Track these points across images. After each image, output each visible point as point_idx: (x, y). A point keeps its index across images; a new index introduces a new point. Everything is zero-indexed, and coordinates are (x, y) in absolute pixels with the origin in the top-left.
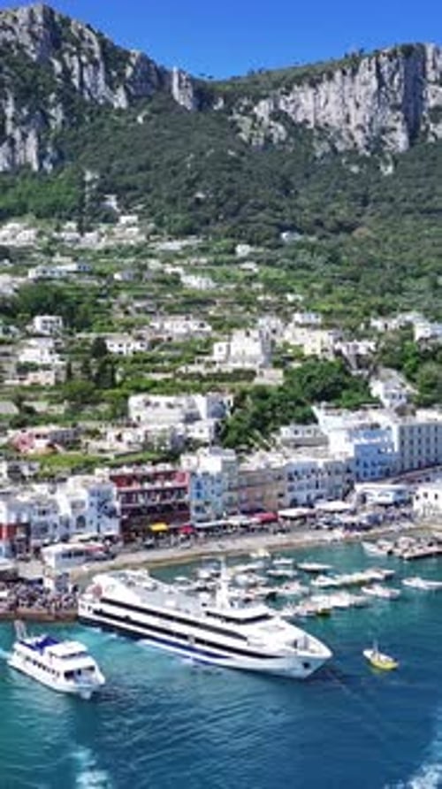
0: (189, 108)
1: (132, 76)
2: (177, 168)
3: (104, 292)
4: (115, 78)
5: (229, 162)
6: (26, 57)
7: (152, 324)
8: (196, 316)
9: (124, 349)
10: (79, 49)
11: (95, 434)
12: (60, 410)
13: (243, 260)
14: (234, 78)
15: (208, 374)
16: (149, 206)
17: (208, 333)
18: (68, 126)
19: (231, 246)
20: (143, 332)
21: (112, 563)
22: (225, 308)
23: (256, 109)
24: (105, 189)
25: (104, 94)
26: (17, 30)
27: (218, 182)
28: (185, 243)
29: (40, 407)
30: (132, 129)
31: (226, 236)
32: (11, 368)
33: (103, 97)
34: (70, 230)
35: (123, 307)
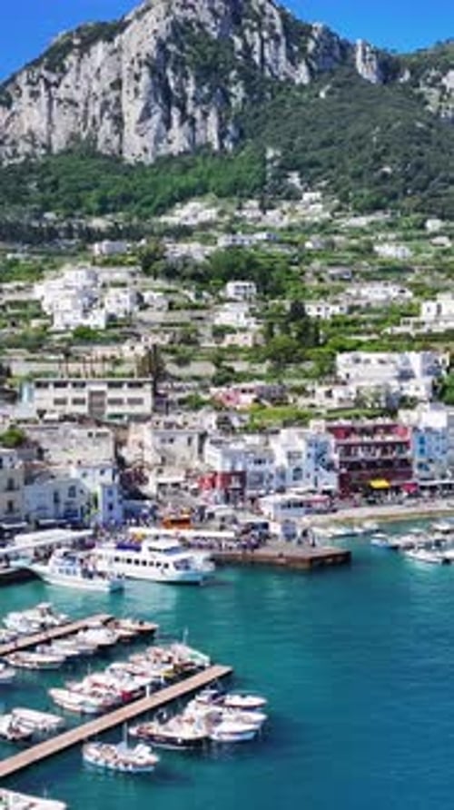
0: (374, 82)
1: (315, 50)
2: (362, 141)
3: (296, 259)
4: (297, 53)
5: (417, 134)
6: (207, 35)
7: (348, 291)
8: (395, 283)
9: (322, 313)
10: (260, 25)
11: (301, 391)
12: (263, 369)
13: (435, 235)
14: (419, 50)
15: (418, 335)
16: (332, 183)
17: (409, 299)
18: (249, 102)
19: (421, 221)
20: (341, 297)
21: (333, 516)
22: (424, 274)
23: (444, 81)
24: (286, 167)
25: (285, 69)
26: (197, 8)
27: (406, 155)
28: (372, 218)
29: (240, 367)
30: (314, 105)
31: (416, 211)
32: (207, 332)
33: (285, 74)
34: (251, 208)
35: (316, 274)
